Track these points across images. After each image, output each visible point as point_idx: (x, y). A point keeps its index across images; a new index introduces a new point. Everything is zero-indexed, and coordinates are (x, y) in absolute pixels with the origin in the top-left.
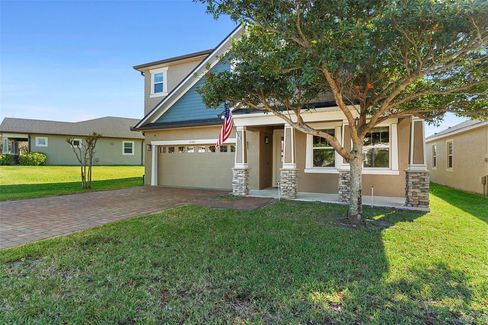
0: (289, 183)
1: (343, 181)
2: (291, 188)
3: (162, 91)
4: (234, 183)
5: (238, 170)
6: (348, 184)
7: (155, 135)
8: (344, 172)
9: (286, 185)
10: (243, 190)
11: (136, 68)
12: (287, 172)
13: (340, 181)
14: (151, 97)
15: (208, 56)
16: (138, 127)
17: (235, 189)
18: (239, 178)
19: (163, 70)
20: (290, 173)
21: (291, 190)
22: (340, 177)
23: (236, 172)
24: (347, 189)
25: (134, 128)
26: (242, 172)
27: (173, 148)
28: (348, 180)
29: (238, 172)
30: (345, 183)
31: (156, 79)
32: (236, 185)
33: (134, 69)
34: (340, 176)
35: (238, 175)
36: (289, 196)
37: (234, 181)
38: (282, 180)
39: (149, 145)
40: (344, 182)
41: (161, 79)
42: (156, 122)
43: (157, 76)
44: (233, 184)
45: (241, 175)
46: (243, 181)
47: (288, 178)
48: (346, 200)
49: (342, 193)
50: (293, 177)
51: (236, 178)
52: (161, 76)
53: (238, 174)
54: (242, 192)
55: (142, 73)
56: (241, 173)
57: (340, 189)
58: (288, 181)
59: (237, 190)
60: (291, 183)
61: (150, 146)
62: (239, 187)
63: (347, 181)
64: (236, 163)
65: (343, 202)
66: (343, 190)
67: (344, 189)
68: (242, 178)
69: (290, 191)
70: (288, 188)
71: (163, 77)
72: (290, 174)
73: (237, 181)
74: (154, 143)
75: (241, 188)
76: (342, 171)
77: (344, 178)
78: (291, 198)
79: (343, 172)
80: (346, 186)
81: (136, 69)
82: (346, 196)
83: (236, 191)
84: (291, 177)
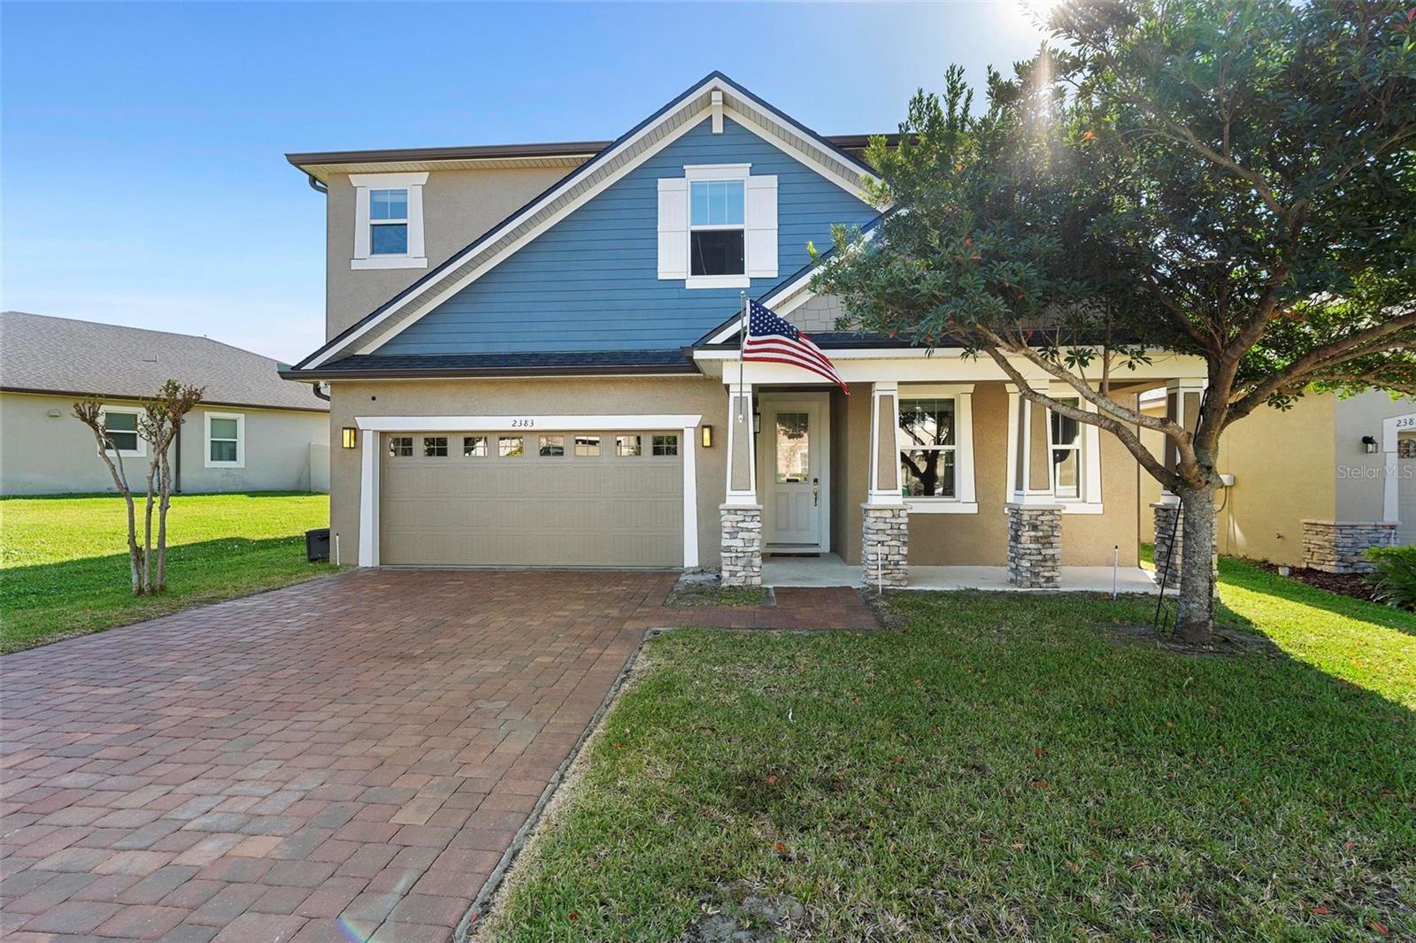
0: (893, 543)
1: (1033, 533)
2: (897, 558)
3: (405, 251)
4: (728, 549)
5: (739, 512)
6: (1043, 541)
7: (374, 395)
8: (1035, 513)
9: (886, 550)
10: (755, 569)
11: (297, 161)
12: (888, 514)
13: (1026, 534)
14: (355, 265)
15: (590, 162)
16: (311, 366)
17: (731, 568)
18: (741, 535)
19: (411, 183)
20: (894, 516)
21: (897, 564)
22: (1024, 525)
23: (732, 517)
24: (1040, 554)
25: (293, 368)
26: (753, 516)
27: (443, 442)
28: (1042, 531)
29: (741, 518)
30: (1036, 540)
31: (377, 208)
32: (734, 555)
33: (291, 162)
34: (1025, 523)
35: (740, 525)
36: (894, 579)
37: (725, 543)
38: (875, 537)
39: (350, 429)
40: (1035, 536)
41: (401, 209)
42: (379, 354)
43: (379, 199)
44: (723, 554)
45: (751, 525)
46: (756, 543)
47: (889, 532)
48: (1038, 583)
49: (1029, 565)
50: (902, 527)
51: (733, 535)
52: (399, 199)
53: (738, 522)
54: (752, 574)
55: (313, 180)
56: (747, 519)
57: (1026, 554)
58: (890, 538)
59: (737, 569)
60: (899, 544)
61: (357, 433)
62: (741, 562)
63: (1041, 534)
64: (729, 491)
65: (1031, 586)
66: (1032, 558)
67: (1034, 555)
68: (753, 535)
69: (895, 565)
70: (890, 558)
71: (406, 204)
72: (893, 521)
73: (738, 543)
74: (371, 425)
75: (750, 564)
76: (1029, 510)
77: (1035, 528)
78: (897, 583)
79: (1030, 513)
80: (1040, 546)
81: (297, 165)
82: (1039, 573)
83: (733, 574)
84: (899, 528)
